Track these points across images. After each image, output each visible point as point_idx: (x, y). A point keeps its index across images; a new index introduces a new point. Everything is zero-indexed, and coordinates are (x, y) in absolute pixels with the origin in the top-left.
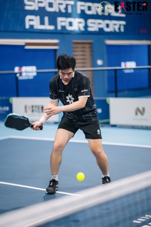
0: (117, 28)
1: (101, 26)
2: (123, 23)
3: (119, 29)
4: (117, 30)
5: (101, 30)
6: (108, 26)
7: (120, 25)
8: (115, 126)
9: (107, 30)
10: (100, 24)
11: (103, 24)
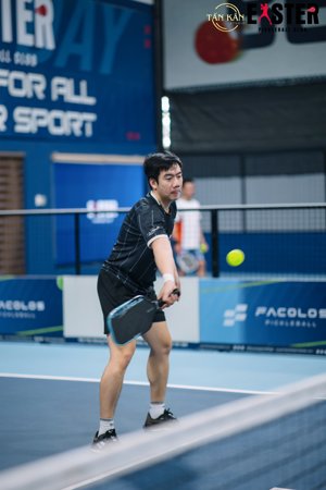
0: (77, 127)
1: (42, 123)
2: (91, 117)
3: (83, 129)
4: (78, 133)
5: (43, 130)
6: (57, 122)
7: (85, 122)
8: (73, 341)
9: (55, 131)
10: (39, 117)
11: (47, 118)
